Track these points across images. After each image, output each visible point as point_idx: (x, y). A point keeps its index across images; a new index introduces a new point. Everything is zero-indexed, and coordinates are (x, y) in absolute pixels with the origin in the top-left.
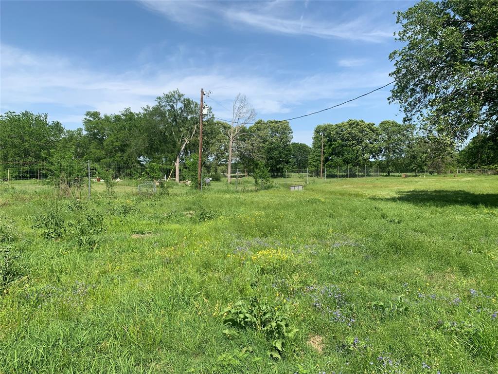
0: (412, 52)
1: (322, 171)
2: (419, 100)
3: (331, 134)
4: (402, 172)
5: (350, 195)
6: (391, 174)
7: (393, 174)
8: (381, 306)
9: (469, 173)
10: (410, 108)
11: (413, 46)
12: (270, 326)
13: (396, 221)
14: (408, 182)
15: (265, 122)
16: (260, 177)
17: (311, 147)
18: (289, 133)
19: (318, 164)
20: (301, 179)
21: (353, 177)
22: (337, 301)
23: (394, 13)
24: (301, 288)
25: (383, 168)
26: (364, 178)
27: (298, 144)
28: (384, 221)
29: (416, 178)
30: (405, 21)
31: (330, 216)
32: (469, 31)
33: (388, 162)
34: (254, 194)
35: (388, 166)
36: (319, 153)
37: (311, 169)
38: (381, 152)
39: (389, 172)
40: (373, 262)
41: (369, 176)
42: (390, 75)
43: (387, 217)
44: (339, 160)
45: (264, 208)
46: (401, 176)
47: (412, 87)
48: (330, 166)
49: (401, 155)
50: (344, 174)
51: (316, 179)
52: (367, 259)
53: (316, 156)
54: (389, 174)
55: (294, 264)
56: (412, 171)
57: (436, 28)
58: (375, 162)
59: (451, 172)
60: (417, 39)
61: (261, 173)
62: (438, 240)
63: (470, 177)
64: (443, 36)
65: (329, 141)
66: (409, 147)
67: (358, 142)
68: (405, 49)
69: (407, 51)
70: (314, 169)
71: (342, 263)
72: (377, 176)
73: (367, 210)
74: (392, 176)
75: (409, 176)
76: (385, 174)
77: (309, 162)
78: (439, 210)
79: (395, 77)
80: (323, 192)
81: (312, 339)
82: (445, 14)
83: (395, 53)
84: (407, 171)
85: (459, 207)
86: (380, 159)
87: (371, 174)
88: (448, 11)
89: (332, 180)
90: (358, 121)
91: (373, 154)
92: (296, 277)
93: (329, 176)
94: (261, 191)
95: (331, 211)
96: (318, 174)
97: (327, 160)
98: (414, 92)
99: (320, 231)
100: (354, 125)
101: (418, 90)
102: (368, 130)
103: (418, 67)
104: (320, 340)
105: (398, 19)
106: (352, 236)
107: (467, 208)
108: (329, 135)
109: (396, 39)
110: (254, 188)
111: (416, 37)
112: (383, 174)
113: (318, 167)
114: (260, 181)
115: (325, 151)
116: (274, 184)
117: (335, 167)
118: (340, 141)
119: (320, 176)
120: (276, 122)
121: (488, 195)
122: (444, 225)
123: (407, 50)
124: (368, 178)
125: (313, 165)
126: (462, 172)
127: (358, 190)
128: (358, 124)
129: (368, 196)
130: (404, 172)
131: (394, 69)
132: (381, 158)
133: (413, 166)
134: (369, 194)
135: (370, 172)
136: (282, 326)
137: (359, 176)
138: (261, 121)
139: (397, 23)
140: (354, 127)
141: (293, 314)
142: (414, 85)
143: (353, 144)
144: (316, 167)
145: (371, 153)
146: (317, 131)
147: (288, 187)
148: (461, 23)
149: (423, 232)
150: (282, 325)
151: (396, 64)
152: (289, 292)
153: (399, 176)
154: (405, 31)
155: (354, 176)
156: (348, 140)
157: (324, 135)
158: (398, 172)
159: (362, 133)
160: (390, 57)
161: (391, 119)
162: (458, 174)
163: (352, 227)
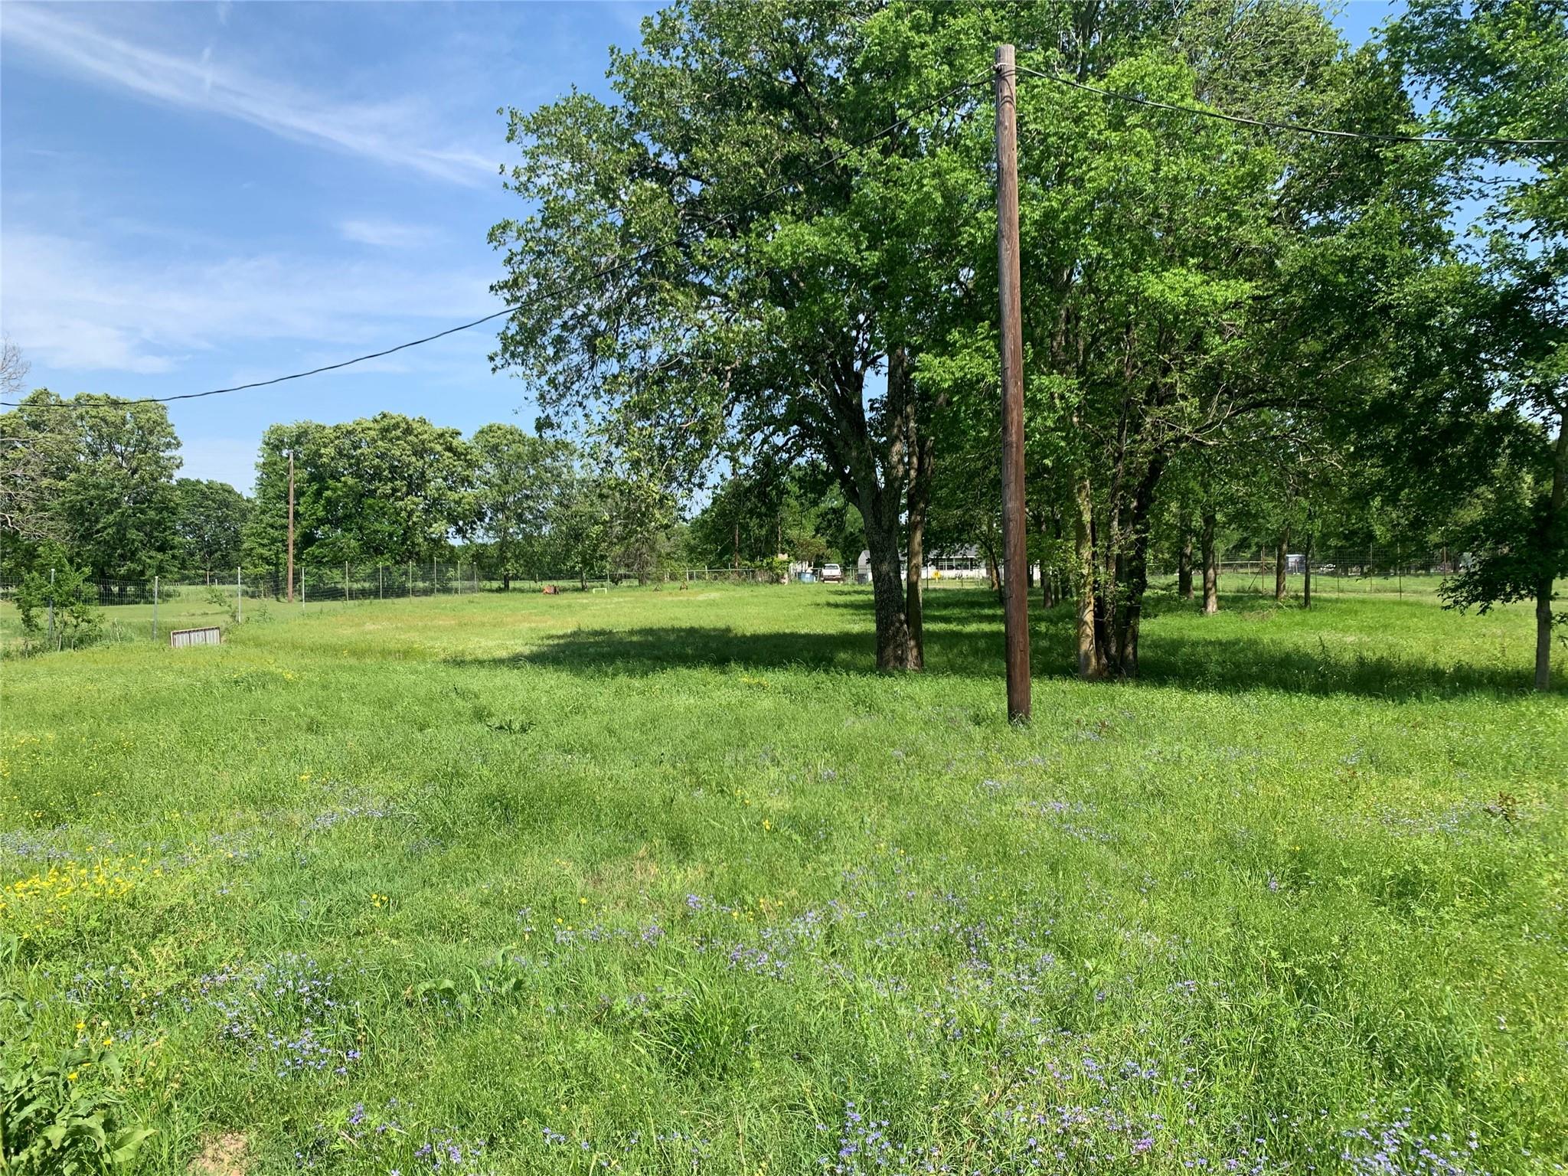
0: (551, 233)
1: (291, 576)
2: (579, 371)
3: (321, 456)
4: (545, 577)
5: (385, 653)
6: (512, 584)
7: (518, 584)
8: (449, 990)
9: (716, 578)
10: (554, 395)
11: (554, 217)
12: (41, 1143)
13: (516, 726)
14: (559, 607)
15: (65, 399)
16: (47, 601)
17: (252, 495)
18: (168, 445)
19: (277, 554)
20: (216, 607)
21: (398, 596)
22: (306, 1003)
23: (500, 111)
24: (182, 985)
25: (490, 566)
26: (431, 599)
27: (199, 482)
28: (480, 729)
29: (583, 594)
30: (531, 141)
31: (309, 729)
32: (693, 204)
33: (503, 546)
34: (18, 665)
35: (503, 560)
36: (282, 517)
37: (251, 570)
38: (481, 520)
39: (507, 580)
40: (432, 859)
41: (446, 590)
42: (492, 288)
43: (490, 715)
44: (350, 542)
45: (58, 719)
46: (541, 591)
47: (557, 332)
48: (319, 562)
49: (539, 527)
50: (367, 585)
51: (270, 603)
52: (414, 854)
53: (272, 526)
54: (507, 586)
55: (158, 906)
56: (572, 575)
57: (611, 179)
58: (466, 548)
59: (673, 577)
60: (563, 197)
61: (51, 587)
62: (623, 769)
63: (718, 590)
64: (630, 202)
65: (313, 478)
66: (561, 504)
67: (409, 485)
68: (532, 221)
69: (539, 230)
70: (263, 569)
71: (338, 877)
72: (472, 590)
73: (429, 700)
74: (515, 589)
75: (564, 590)
76: (495, 585)
77: (245, 546)
78: (637, 683)
79: (508, 296)
80: (295, 647)
81: (209, 1152)
82: (634, 144)
83: (505, 226)
84: (557, 575)
85: (683, 671)
86: (480, 541)
87: (455, 584)
88: (642, 137)
89: (329, 605)
90: (410, 419)
91: (457, 524)
92: (164, 951)
93: (316, 594)
94: (47, 656)
95: (312, 712)
96: (277, 589)
97: (308, 539)
98: (564, 350)
99: (267, 781)
100: (398, 433)
101: (575, 343)
102: (439, 448)
103: (571, 279)
104: (240, 1145)
105: (512, 132)
106: (377, 789)
107: (702, 674)
108: (313, 460)
109: (505, 185)
110: (18, 643)
111: (560, 193)
112: (487, 584)
113: (276, 565)
114: (43, 617)
115: (301, 509)
116: (105, 627)
117: (337, 563)
118: (351, 481)
119: (285, 594)
120: (115, 404)
121: (756, 639)
122: (643, 724)
123: (538, 224)
124: (443, 598)
125: (261, 557)
126: (698, 577)
127: (414, 636)
128: (408, 431)
129: (442, 656)
130: (550, 579)
131: (505, 275)
132: (482, 537)
133: (574, 562)
134: (444, 650)
135: (450, 579)
136: (91, 1130)
137: (416, 592)
138: (46, 392)
139: (509, 139)
140: (398, 438)
141: (142, 1080)
142: (564, 326)
143: (394, 490)
144: (268, 564)
145: (452, 519)
146: (275, 446)
147: (166, 633)
148: (672, 178)
149: (585, 751)
150: (92, 1125)
151: (509, 261)
152: (134, 1010)
153: (534, 591)
154: (531, 169)
155: (402, 592)
156: (377, 475)
157: (296, 458)
158: (533, 578)
159: (422, 457)
160: (491, 237)
161: (506, 421)
162: (689, 583)
163: (379, 757)
